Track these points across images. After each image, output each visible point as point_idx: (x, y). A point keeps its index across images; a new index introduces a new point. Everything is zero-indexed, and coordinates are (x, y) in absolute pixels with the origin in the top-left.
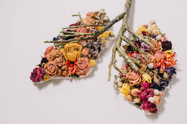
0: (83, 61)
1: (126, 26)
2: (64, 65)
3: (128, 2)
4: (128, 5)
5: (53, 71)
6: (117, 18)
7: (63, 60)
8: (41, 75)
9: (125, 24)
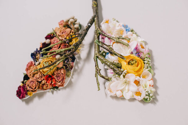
0: (59, 73)
1: (99, 30)
2: (44, 79)
3: (94, 3)
4: (95, 6)
5: (34, 87)
6: (89, 24)
7: (42, 75)
8: (24, 92)
9: (98, 29)
